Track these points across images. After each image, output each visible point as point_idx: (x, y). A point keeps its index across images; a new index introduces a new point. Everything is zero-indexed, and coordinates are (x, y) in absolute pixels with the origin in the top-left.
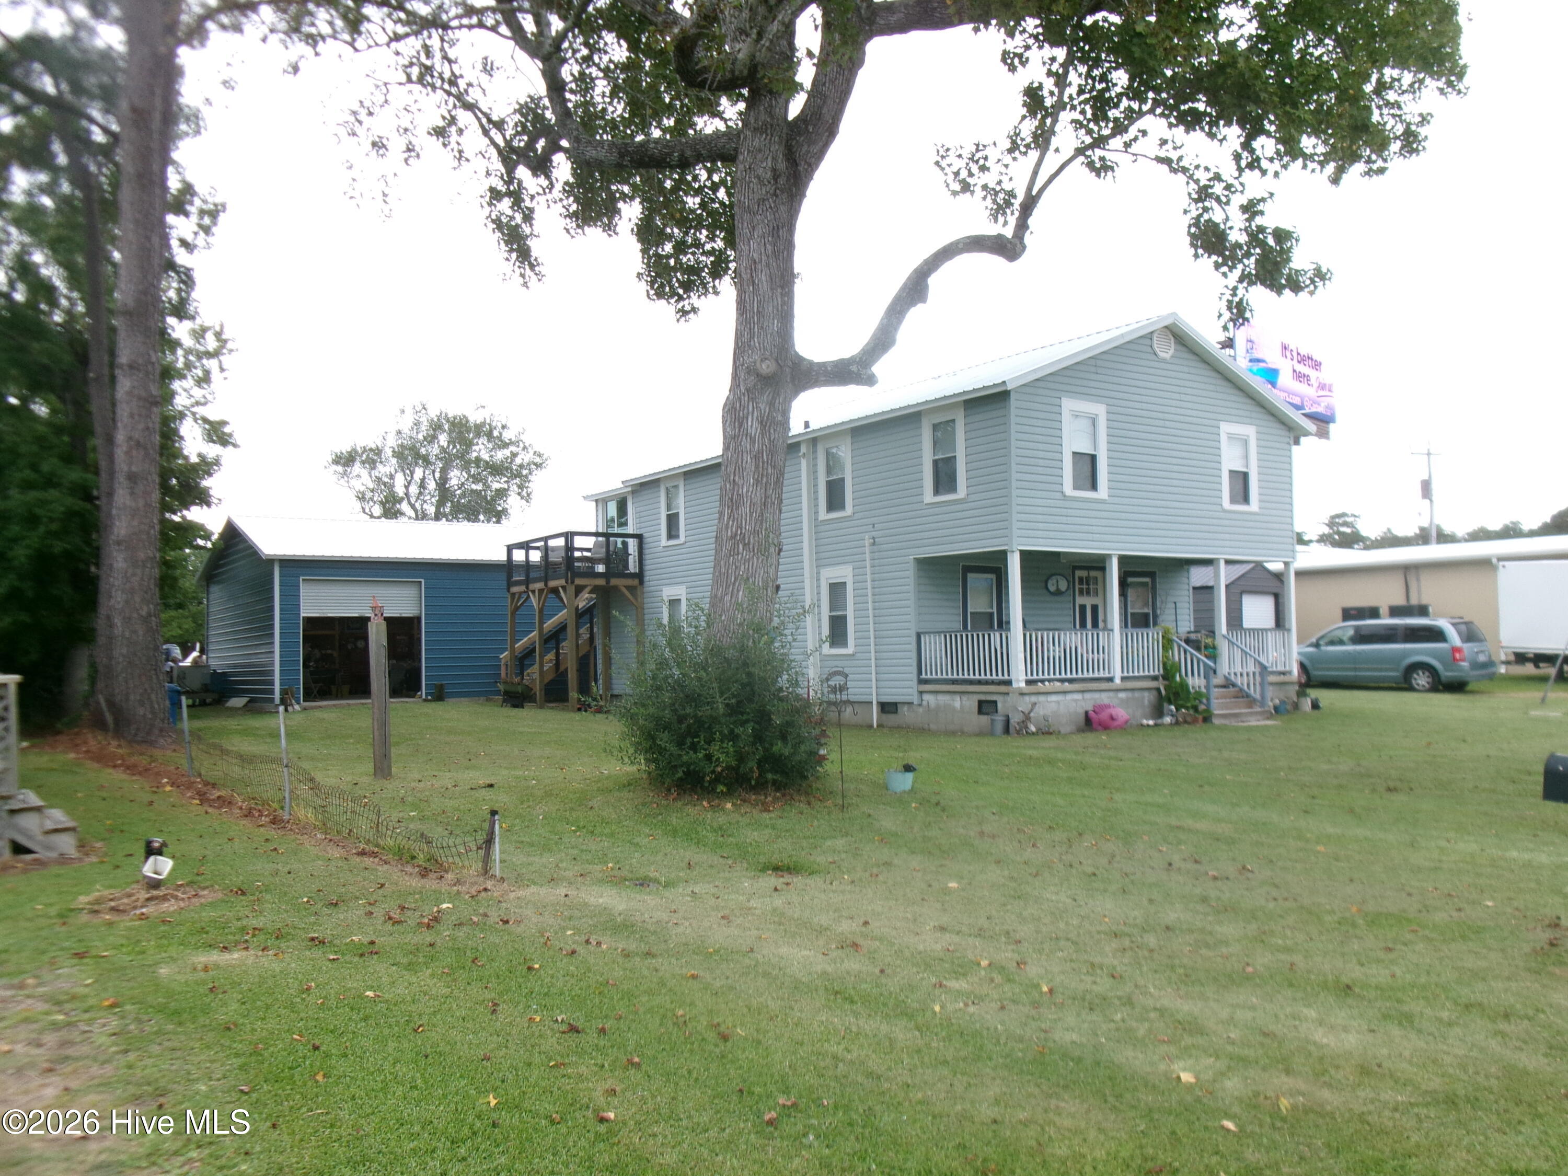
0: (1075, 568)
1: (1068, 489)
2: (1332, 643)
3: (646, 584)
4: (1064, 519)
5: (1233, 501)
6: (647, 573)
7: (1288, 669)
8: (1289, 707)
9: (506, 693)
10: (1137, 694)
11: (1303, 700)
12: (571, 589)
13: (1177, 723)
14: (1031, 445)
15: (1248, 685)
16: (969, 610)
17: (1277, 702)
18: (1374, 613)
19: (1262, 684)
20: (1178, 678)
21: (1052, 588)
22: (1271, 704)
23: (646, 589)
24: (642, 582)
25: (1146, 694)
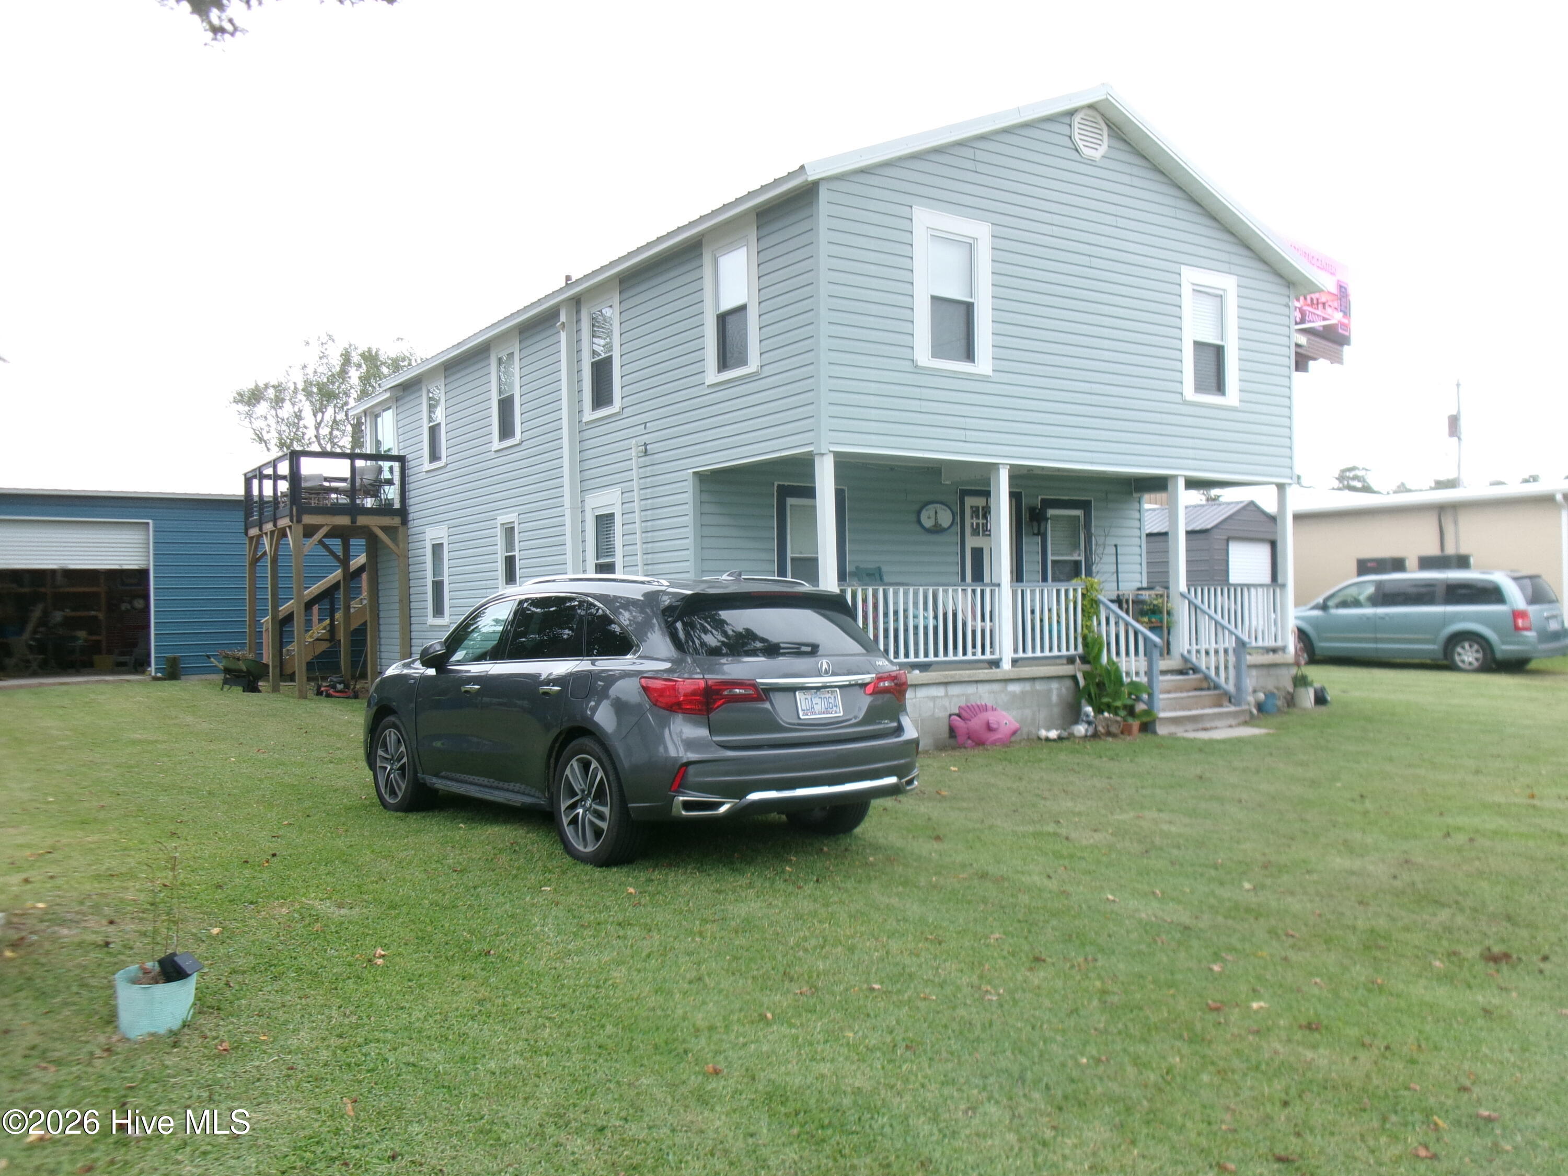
0: (964, 493)
1: (923, 354)
2: (1344, 604)
3: (411, 524)
4: (915, 405)
5: (1200, 387)
6: (411, 509)
7: (1280, 643)
8: (1280, 703)
9: (227, 671)
10: (1039, 686)
11: (1301, 691)
12: (299, 529)
13: (1096, 735)
14: (859, 280)
15: (1217, 668)
16: (789, 555)
17: (1261, 696)
18: (1398, 564)
19: (1237, 667)
20: (1104, 659)
21: (928, 523)
22: (1251, 699)
23: (411, 531)
24: (405, 522)
25: (1054, 685)
